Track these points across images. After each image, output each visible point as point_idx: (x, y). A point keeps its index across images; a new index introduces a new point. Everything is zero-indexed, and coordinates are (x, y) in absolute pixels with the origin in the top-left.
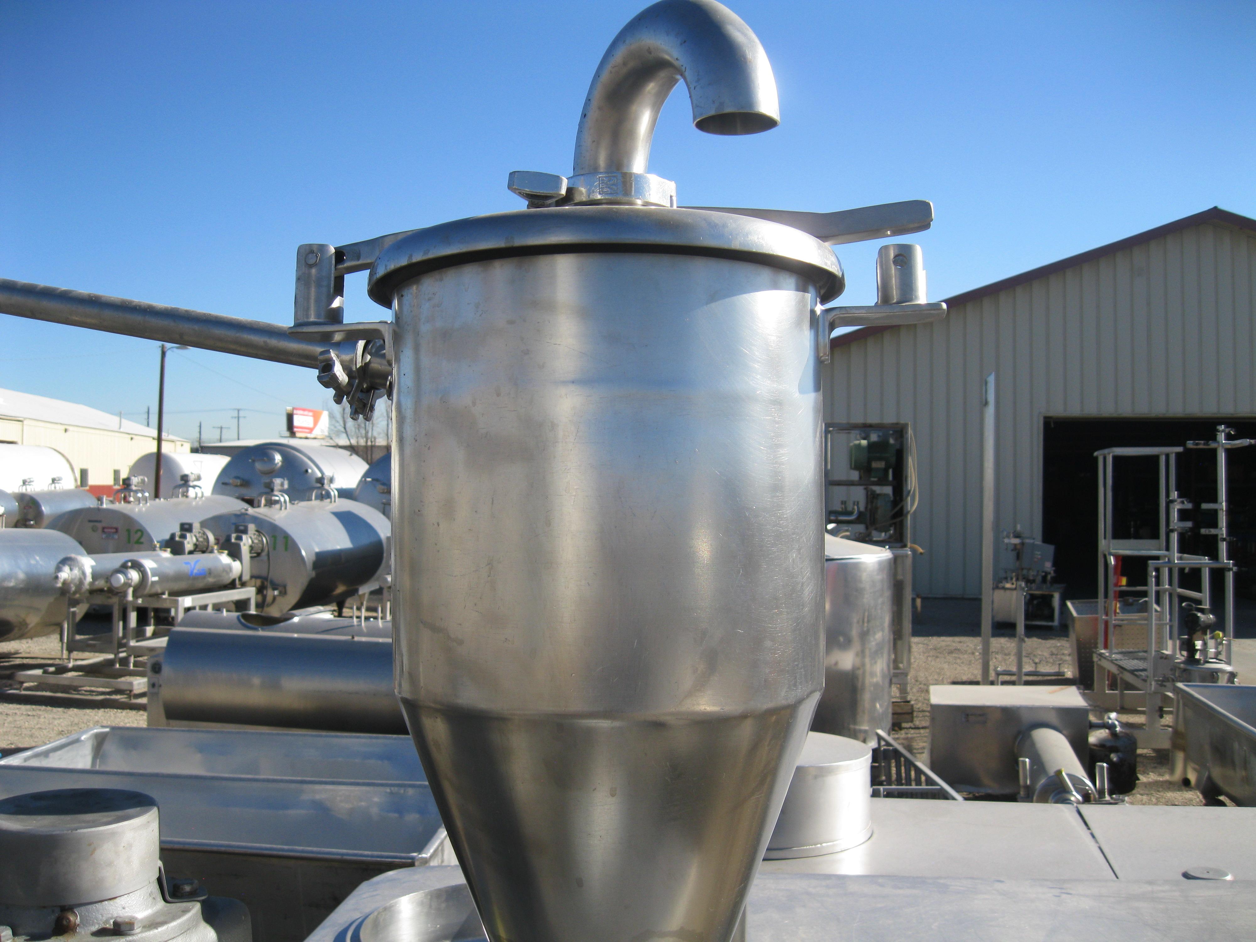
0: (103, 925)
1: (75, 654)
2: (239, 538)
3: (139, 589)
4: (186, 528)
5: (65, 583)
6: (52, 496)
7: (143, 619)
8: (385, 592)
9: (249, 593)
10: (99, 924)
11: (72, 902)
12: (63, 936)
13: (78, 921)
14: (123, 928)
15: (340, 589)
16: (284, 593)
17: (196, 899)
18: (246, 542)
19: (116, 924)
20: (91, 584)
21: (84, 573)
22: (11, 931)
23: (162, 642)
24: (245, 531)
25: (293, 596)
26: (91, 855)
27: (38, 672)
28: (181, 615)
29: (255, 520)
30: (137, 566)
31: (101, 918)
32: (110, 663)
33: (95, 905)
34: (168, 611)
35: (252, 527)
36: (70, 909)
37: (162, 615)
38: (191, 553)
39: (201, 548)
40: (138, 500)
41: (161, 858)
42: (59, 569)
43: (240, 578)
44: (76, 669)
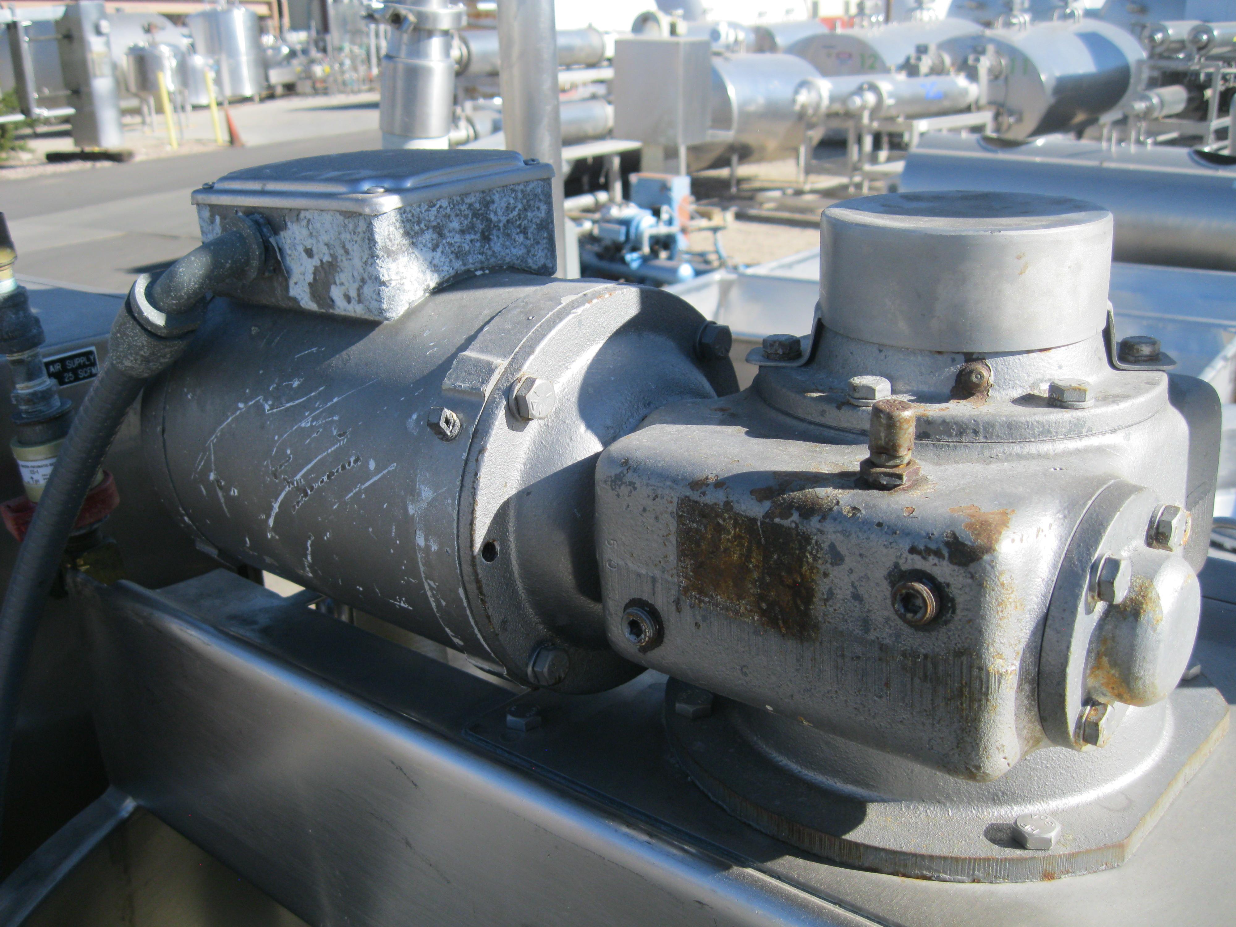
0: (1029, 389)
1: (813, 178)
2: (977, 60)
3: (875, 112)
4: (922, 50)
5: (804, 107)
6: (787, 28)
7: (877, 145)
8: (1131, 121)
9: (985, 117)
10: (1023, 387)
11: (985, 348)
12: (969, 399)
13: (992, 380)
14: (1067, 397)
15: (1080, 117)
16: (1020, 120)
17: (1161, 368)
18: (985, 64)
19: (1054, 389)
20: (828, 107)
21: (820, 97)
22: (890, 384)
23: (899, 166)
24: (983, 52)
25: (1031, 122)
26: (1021, 274)
27: (777, 194)
28: (915, 140)
29: (992, 40)
30: (873, 88)
31: (1026, 378)
32: (845, 187)
33: (1018, 356)
34: (901, 135)
35: (991, 48)
36: (981, 358)
37: (896, 140)
38: (926, 75)
39: (938, 70)
40: (872, 24)
41: (1110, 298)
42: (796, 92)
43: (977, 102)
44: (813, 192)
